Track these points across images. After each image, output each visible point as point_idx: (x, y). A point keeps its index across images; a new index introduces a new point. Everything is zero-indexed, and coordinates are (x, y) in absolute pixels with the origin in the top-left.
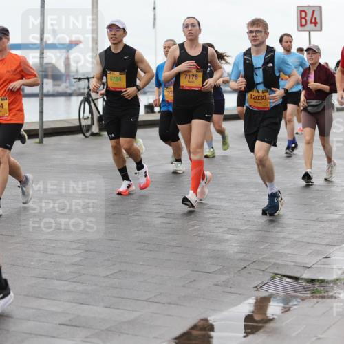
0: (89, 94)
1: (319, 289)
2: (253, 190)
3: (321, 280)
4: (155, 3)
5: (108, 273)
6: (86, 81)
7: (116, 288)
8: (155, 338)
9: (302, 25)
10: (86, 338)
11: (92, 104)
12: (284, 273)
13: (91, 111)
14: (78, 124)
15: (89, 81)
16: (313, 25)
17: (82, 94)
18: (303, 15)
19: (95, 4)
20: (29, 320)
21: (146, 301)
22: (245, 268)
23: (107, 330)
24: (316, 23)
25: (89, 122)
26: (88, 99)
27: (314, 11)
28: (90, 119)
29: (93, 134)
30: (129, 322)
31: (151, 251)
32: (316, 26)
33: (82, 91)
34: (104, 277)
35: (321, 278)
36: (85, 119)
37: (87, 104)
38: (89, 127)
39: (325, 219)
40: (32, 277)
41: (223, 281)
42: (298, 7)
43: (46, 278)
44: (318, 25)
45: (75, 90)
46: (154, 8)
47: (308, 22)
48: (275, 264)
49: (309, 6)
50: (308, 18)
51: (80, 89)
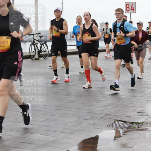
0: (34, 41)
1: (135, 127)
2: (106, 83)
3: (136, 122)
4: (62, 1)
5: (43, 120)
6: (33, 35)
7: (46, 126)
8: (63, 148)
9: (127, 11)
10: (33, 148)
11: (35, 45)
12: (120, 120)
13: (35, 49)
14: (29, 54)
15: (34, 36)
16: (132, 10)
17: (31, 41)
18: (128, 6)
19: (36, 2)
20: (8, 141)
21: (59, 132)
22: (103, 117)
23: (42, 145)
24: (133, 10)
25: (34, 54)
26: (33, 43)
27: (132, 5)
28: (34, 52)
29: (36, 59)
30: (52, 141)
31: (61, 110)
32: (133, 11)
33: (31, 40)
34: (41, 122)
35: (136, 121)
36: (32, 52)
37: (33, 45)
38: (34, 56)
39: (138, 96)
40: (9, 122)
41: (93, 123)
42: (125, 3)
43: (15, 122)
44: (134, 11)
45: (28, 40)
46: (62, 3)
47: (130, 9)
48: (116, 115)
49: (130, 2)
50: (130, 7)
51: (30, 39)
